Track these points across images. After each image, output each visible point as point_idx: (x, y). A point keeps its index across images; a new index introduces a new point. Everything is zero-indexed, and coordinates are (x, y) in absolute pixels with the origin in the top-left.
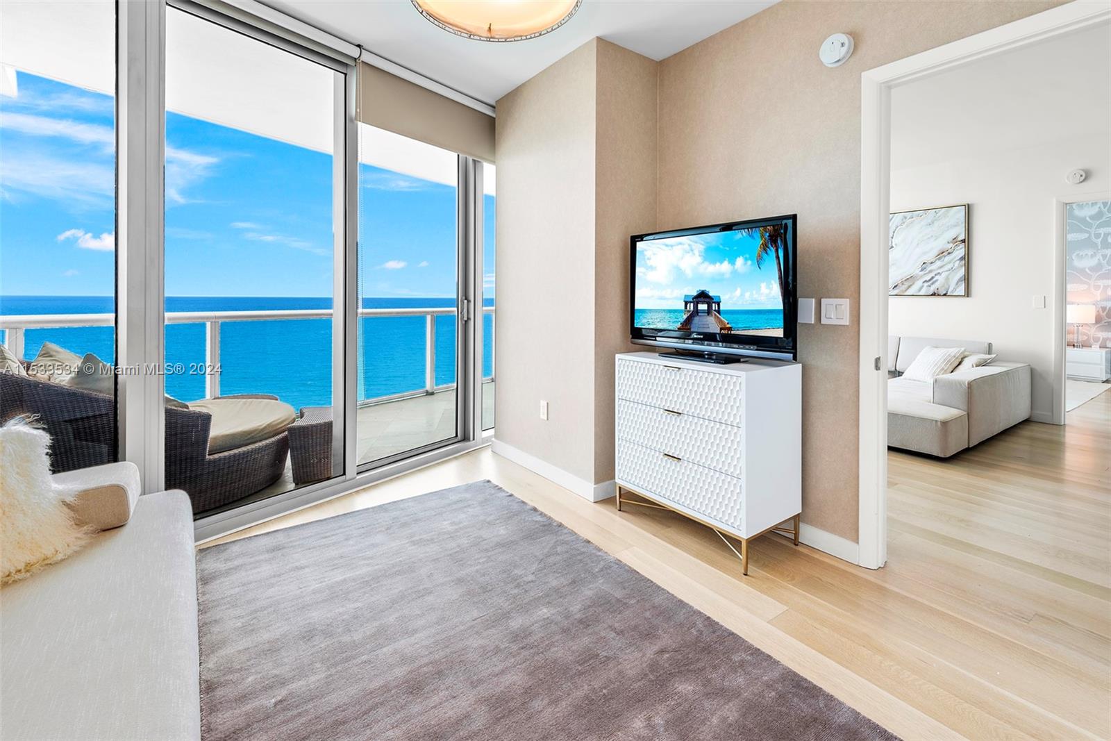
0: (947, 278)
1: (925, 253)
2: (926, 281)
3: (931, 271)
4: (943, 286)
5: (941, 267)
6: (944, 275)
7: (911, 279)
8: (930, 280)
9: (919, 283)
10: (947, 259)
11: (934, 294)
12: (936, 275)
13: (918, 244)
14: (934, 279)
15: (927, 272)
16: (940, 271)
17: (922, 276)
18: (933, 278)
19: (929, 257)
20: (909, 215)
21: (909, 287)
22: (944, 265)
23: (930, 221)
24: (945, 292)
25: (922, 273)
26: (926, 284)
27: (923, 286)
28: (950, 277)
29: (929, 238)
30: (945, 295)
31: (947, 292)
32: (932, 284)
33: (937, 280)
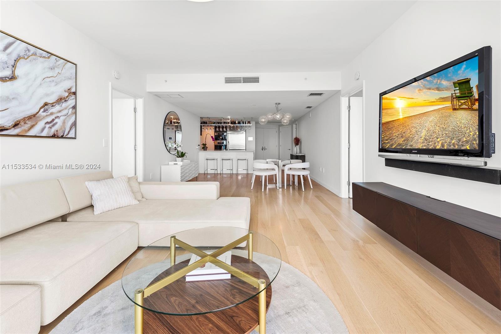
0: (64, 123)
1: (47, 95)
2: (47, 123)
3: (52, 114)
4: (61, 129)
5: (60, 111)
6: (62, 118)
7: (33, 118)
8: (51, 122)
9: (41, 124)
10: (64, 105)
11: (54, 136)
12: (56, 118)
13: (41, 84)
14: (55, 122)
15: (49, 113)
16: (59, 115)
17: (44, 118)
18: (53, 120)
19: (51, 99)
20: (33, 49)
21: (32, 126)
22: (63, 110)
23: (51, 65)
24: (62, 134)
25: (45, 114)
26: (48, 126)
27: (45, 127)
28: (66, 122)
29: (50, 81)
30: (62, 137)
31: (64, 134)
32: (53, 126)
33: (56, 123)
